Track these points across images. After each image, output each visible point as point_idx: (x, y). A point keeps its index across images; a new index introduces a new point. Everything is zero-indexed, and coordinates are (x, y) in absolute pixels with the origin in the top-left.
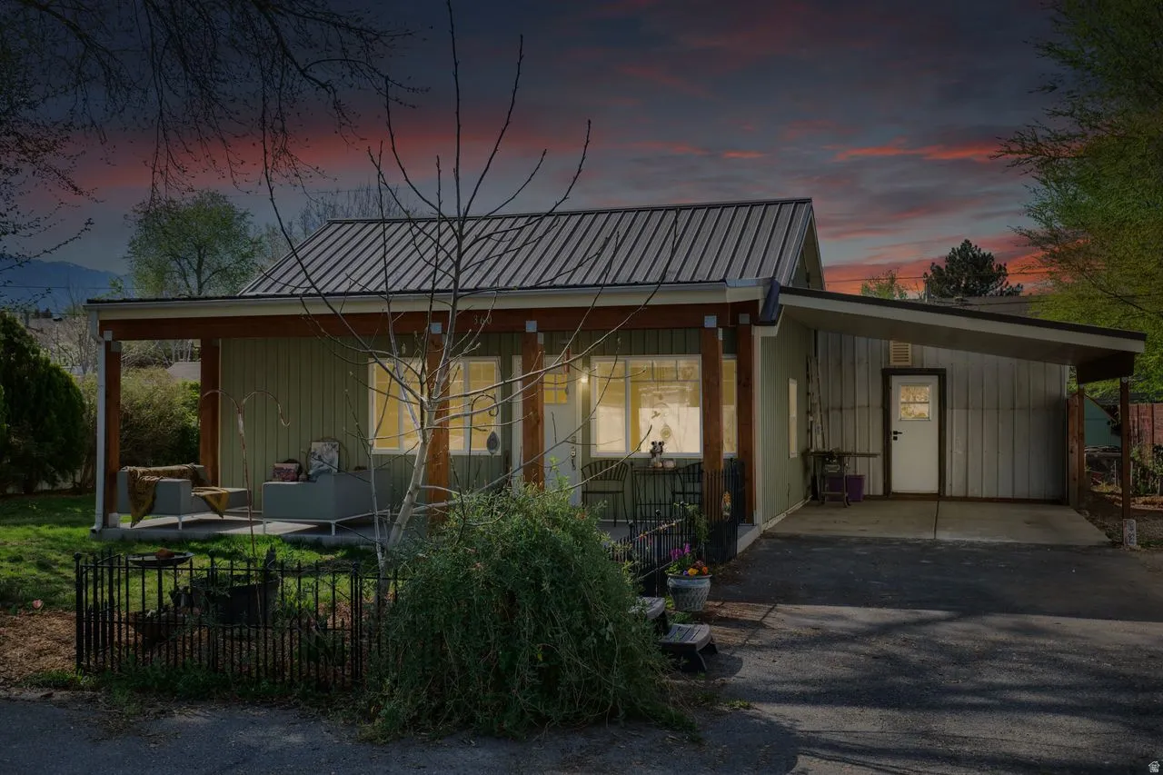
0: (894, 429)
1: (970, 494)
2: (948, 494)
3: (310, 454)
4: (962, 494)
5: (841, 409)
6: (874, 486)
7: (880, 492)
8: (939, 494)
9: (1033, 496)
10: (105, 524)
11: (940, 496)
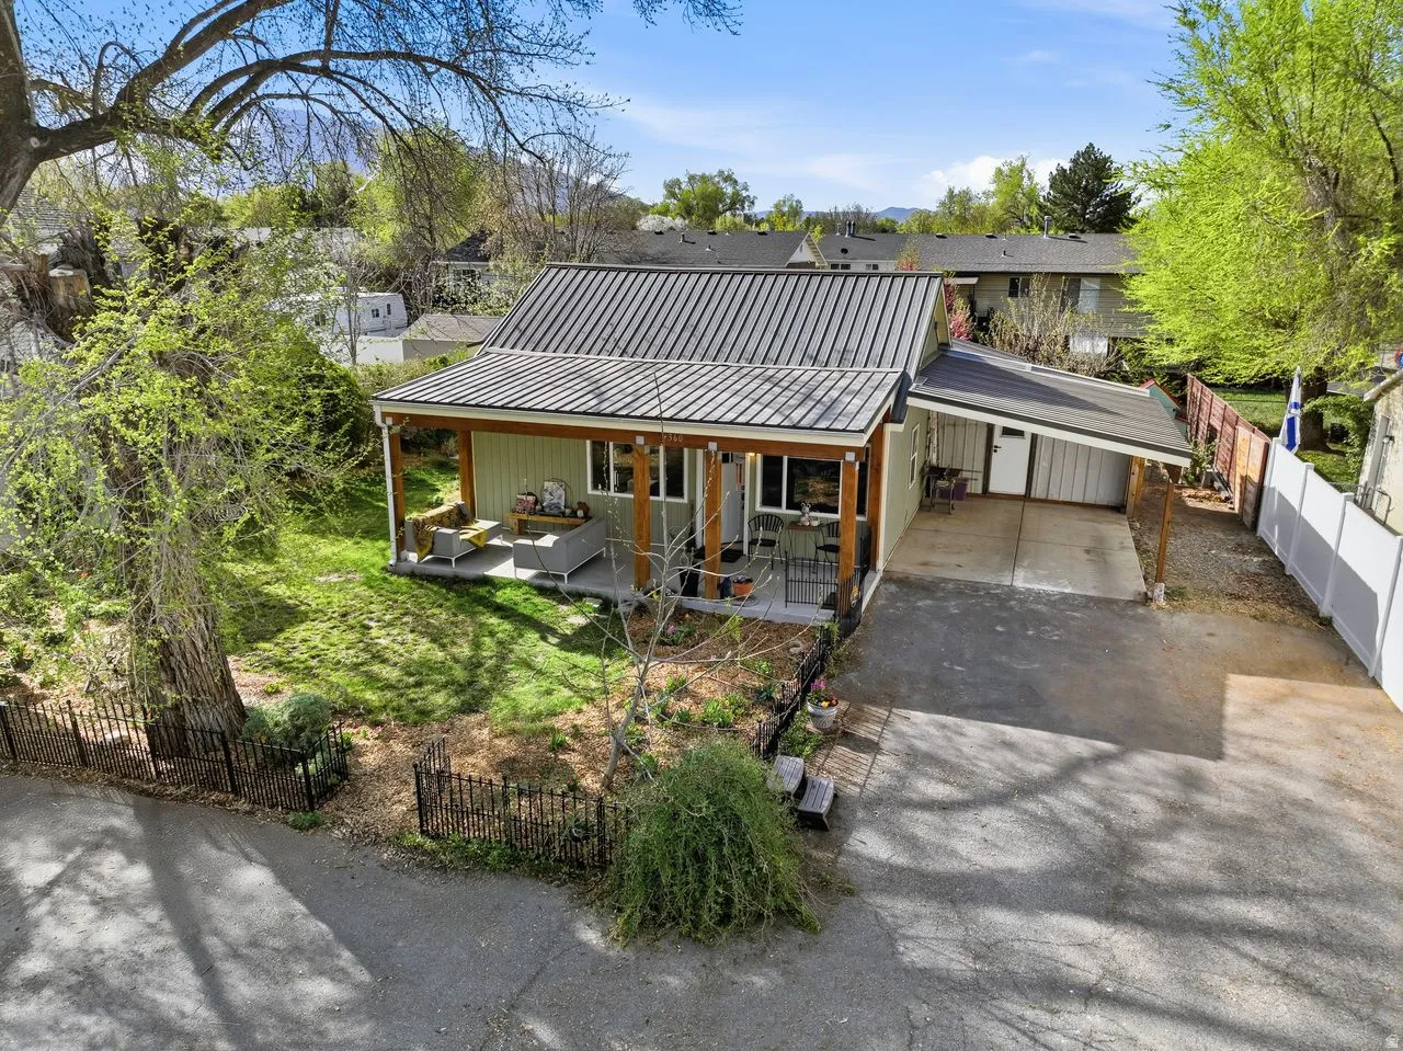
0: (995, 444)
1: (1050, 498)
2: (1032, 495)
3: (543, 490)
4: (1043, 496)
5: (955, 425)
6: (975, 487)
7: (980, 491)
8: (1025, 496)
9: (1099, 503)
10: (399, 559)
11: (1026, 497)
